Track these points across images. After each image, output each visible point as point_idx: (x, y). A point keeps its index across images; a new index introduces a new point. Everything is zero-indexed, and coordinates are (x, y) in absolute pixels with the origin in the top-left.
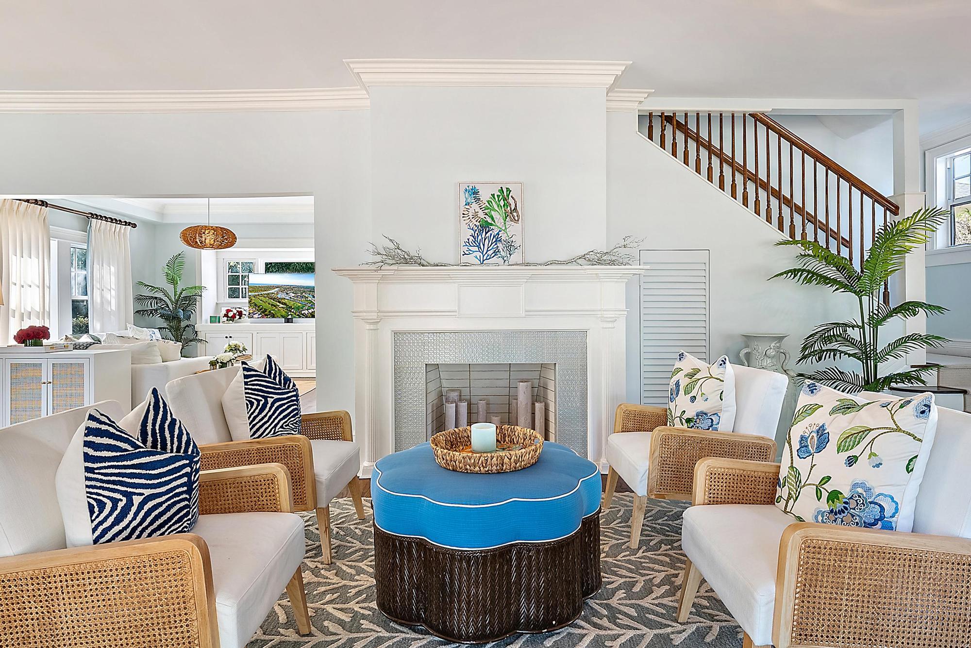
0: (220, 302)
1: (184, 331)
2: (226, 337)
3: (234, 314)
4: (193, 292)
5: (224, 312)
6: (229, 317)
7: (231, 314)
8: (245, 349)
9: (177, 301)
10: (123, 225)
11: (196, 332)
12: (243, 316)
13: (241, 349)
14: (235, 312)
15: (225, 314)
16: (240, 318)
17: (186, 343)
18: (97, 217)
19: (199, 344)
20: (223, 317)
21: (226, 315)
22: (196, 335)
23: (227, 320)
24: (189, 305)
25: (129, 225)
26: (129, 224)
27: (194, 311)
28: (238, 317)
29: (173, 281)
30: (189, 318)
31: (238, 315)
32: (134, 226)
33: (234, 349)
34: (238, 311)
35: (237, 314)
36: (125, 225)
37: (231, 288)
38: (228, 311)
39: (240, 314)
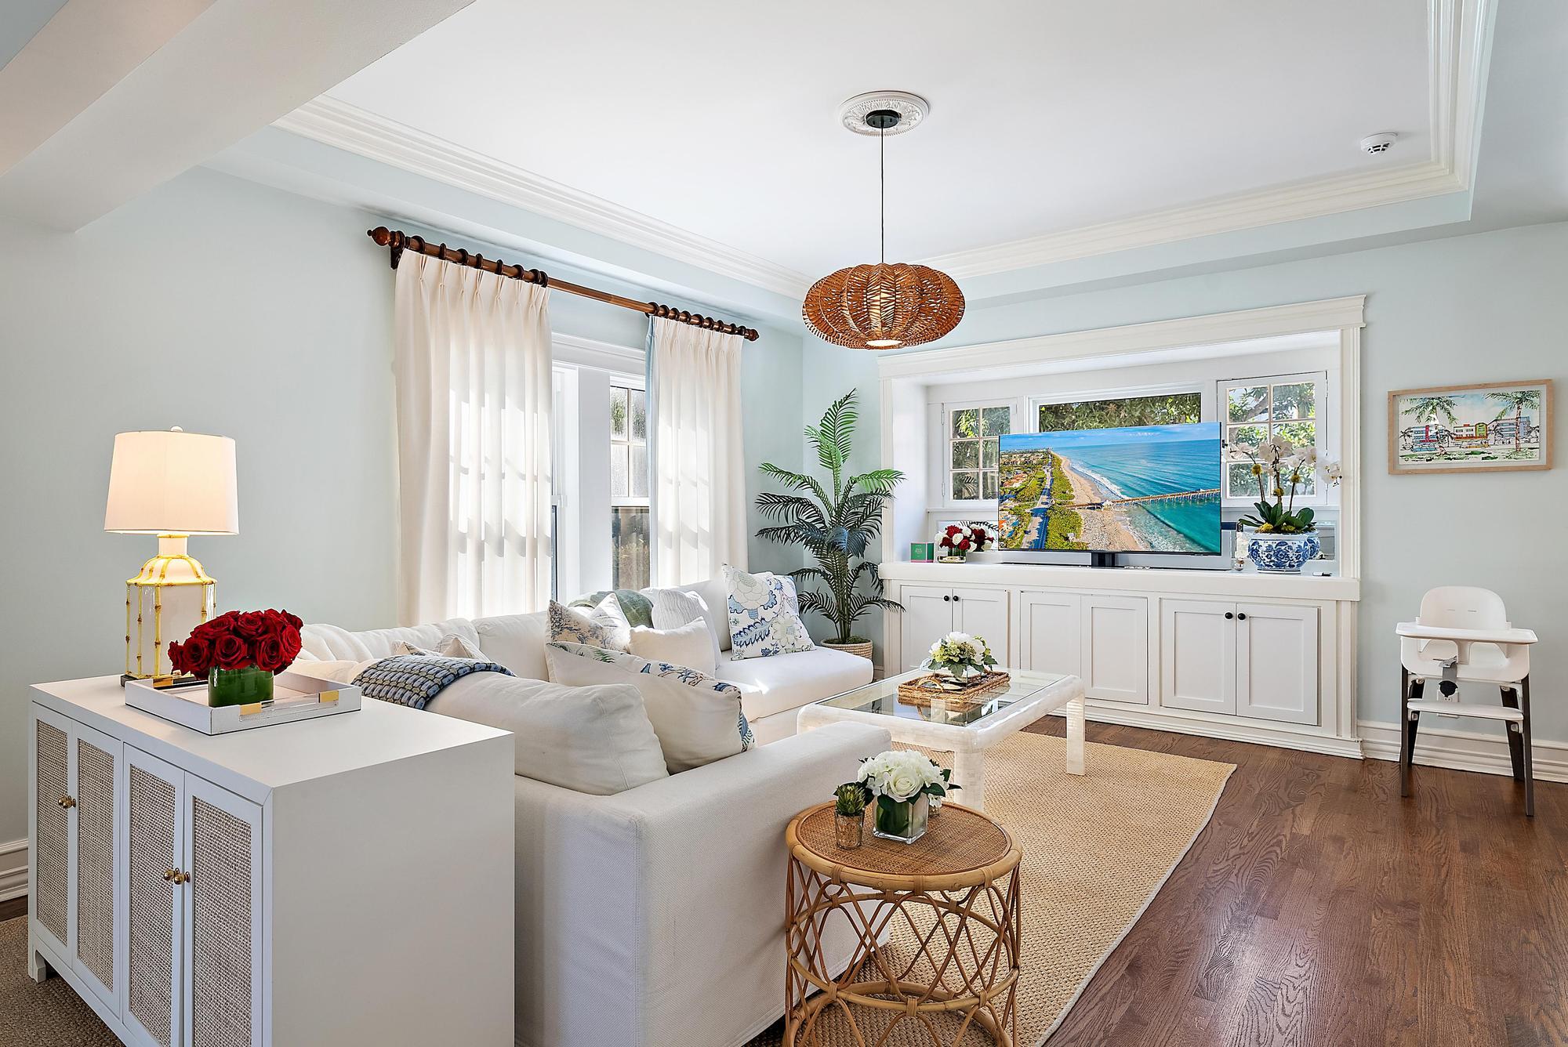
0: (931, 509)
1: (856, 577)
2: (947, 599)
3: (965, 537)
4: (874, 484)
5: (943, 534)
6: (955, 546)
7: (957, 539)
8: (989, 660)
9: (841, 507)
10: (726, 332)
11: (881, 581)
12: (987, 541)
13: (978, 659)
14: (968, 532)
15: (944, 539)
16: (979, 549)
17: (859, 609)
18: (666, 312)
19: (886, 612)
20: (941, 546)
21: (947, 542)
22: (879, 587)
23: (950, 554)
24: (865, 517)
25: (740, 333)
26: (741, 331)
27: (878, 530)
28: (974, 546)
29: (830, 461)
30: (860, 548)
31: (975, 542)
32: (753, 335)
33: (956, 660)
34: (974, 531)
35: (973, 537)
36: (732, 333)
37: (959, 474)
38: (953, 530)
39: (980, 538)
